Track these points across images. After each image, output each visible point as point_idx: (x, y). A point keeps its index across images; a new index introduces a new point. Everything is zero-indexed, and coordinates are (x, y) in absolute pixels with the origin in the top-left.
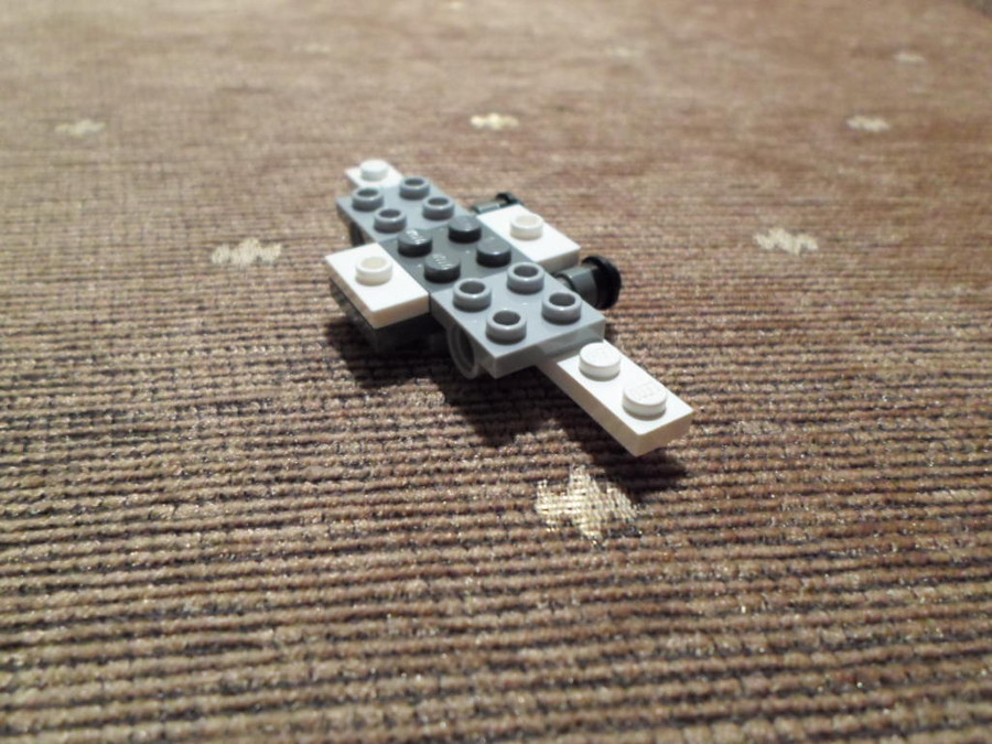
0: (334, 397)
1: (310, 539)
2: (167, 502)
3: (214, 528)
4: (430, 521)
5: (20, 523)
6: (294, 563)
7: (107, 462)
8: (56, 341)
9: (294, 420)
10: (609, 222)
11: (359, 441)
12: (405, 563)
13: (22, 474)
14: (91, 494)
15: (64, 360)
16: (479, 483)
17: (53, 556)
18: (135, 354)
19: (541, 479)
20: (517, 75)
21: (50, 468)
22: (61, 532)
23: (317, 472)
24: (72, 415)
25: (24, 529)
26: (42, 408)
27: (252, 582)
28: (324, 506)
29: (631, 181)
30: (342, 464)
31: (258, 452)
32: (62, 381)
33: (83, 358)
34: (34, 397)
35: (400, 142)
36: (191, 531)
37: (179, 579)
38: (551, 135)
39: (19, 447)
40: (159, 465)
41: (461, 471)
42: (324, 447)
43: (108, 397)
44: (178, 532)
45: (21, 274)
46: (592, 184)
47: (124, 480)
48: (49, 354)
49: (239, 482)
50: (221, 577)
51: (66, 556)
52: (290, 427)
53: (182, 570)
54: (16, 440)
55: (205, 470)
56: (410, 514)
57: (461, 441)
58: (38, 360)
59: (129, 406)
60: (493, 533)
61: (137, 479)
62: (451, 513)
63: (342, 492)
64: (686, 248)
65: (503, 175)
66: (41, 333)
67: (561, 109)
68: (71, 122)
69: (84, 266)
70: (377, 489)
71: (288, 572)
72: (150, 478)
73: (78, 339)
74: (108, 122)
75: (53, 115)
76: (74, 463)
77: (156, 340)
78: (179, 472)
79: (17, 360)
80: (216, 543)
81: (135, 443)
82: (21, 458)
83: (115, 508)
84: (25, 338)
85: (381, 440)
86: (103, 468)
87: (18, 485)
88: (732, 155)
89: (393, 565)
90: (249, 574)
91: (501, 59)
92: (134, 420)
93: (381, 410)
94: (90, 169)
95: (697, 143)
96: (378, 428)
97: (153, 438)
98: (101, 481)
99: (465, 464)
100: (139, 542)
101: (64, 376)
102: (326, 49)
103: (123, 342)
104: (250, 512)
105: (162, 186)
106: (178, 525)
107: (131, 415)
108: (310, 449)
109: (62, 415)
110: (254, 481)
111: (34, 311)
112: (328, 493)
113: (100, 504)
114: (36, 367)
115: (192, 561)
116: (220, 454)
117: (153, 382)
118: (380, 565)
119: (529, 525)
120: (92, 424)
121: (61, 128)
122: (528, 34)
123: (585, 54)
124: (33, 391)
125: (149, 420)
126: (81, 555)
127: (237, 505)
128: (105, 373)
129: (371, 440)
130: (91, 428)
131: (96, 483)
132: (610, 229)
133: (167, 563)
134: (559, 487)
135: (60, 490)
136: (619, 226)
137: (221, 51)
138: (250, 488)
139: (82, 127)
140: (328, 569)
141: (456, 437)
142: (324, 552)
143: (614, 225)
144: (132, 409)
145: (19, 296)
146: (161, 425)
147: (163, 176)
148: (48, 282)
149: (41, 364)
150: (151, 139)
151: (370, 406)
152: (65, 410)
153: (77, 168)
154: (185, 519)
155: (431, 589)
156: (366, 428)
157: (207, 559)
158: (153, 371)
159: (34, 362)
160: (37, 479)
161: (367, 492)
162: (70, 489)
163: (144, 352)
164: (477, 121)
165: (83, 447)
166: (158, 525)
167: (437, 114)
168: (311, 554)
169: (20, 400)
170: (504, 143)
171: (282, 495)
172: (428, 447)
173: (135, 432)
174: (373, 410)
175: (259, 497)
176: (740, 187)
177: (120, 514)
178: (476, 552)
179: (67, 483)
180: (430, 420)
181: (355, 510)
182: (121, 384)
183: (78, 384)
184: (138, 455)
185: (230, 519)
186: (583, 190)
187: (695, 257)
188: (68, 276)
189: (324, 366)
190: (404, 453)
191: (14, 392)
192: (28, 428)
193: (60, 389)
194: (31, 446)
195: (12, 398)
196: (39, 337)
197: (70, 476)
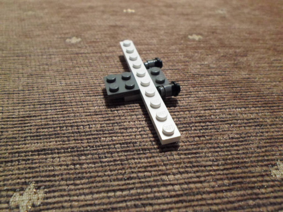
0: (196, 137)
1: (213, 187)
2: (163, 174)
3: (182, 184)
4: (245, 180)
5: (123, 182)
6: (212, 195)
7: (139, 160)
8: (103, 117)
9: (188, 145)
10: (246, 74)
11: (211, 152)
12: (245, 195)
13: (115, 165)
14: (139, 172)
15: (109, 124)
16: (252, 166)
17: (139, 194)
18: (129, 122)
19: (269, 164)
20: (195, 20)
21: (123, 163)
22: (137, 185)
23: (204, 163)
24: (120, 144)
25: (125, 184)
26: (110, 141)
27: (204, 202)
28: (212, 175)
29: (245, 59)
30: (210, 160)
31: (182, 156)
32: (112, 132)
33: (114, 123)
34: (106, 137)
35: (172, 45)
36: (176, 184)
37: (181, 201)
38: (214, 42)
39: (109, 155)
40: (155, 161)
41: (245, 162)
42: (201, 155)
43: (128, 137)
44: (173, 185)
45: (81, 94)
46: (235, 60)
47: (147, 167)
48: (103, 122)
49: (182, 168)
50: (193, 201)
51: (143, 194)
52: (188, 148)
53: (181, 198)
54: (108, 153)
55: (170, 163)
56: (238, 178)
57: (240, 152)
58: (101, 124)
59: (137, 140)
60: (264, 184)
61: (151, 166)
62: (249, 177)
63: (215, 170)
64: (272, 82)
65: (207, 56)
66: (97, 115)
67: (213, 33)
68: (70, 38)
69: (98, 91)
70: (224, 169)
71: (212, 199)
72: (155, 166)
73: (109, 117)
74: (81, 38)
75: (63, 36)
76: (130, 161)
77: (133, 117)
78: (162, 164)
79: (95, 124)
80: (186, 189)
81: (145, 154)
82: (112, 159)
83: (149, 177)
84: (93, 117)
85: (217, 152)
86: (139, 163)
87: (116, 169)
88: (269, 49)
89: (241, 196)
90: (201, 200)
91: (187, 15)
92: (140, 146)
93: (212, 141)
94: (84, 55)
95: (257, 45)
96: (214, 148)
97: (148, 151)
98: (140, 167)
99: (245, 160)
100: (163, 189)
101: (111, 130)
102: (133, 11)
103: (123, 118)
104: (191, 178)
105: (108, 61)
106: (172, 182)
107: (138, 144)
108: (198, 155)
109: (117, 144)
110: (187, 167)
111: (91, 107)
112: (211, 171)
113: (144, 175)
114: (101, 127)
115: (182, 195)
116: (172, 157)
117: (140, 132)
118: (237, 196)
119: (273, 181)
120: (128, 147)
121: (68, 40)
122: (190, 5)
123: (210, 12)
124: (105, 135)
125: (144, 145)
126: (147, 193)
127: (185, 175)
128: (123, 128)
129: (214, 152)
130: (128, 149)
131: (139, 168)
132: (247, 76)
133: (174, 196)
134: (276, 167)
135: (129, 170)
136: (249, 75)
137: (103, 12)
138: (187, 169)
139: (74, 40)
140: (223, 197)
141: (238, 150)
142: (219, 191)
143: (247, 74)
144: (137, 141)
145: (84, 101)
146: (149, 147)
147: (108, 58)
148: (91, 96)
149: (102, 126)
150: (97, 44)
151: (208, 140)
152: (118, 142)
153: (80, 55)
154: (173, 180)
155: (256, 204)
156: (211, 148)
157: (186, 194)
158: (137, 128)
159: (100, 125)
160: (121, 167)
161: (222, 170)
162: (133, 170)
163: (132, 121)
164: (190, 37)
165: (129, 155)
166: (165, 183)
167: (178, 35)
168: (216, 192)
169: (102, 139)
170: (202, 45)
171: (197, 171)
172: (232, 154)
173: (143, 149)
174: (210, 141)
175: (190, 172)
176: (277, 60)
177: (152, 179)
178: (263, 190)
179: (131, 168)
180: (228, 145)
181: (222, 177)
182: (130, 132)
183: (117, 133)
184: (147, 158)
185: (186, 181)
186: (232, 62)
187: (275, 86)
188: (95, 94)
189: (188, 126)
190: (226, 157)
191: (99, 136)
192: (109, 148)
193: (113, 135)
194: (113, 155)
195: (100, 138)
196: (98, 116)
197: (131, 165)
